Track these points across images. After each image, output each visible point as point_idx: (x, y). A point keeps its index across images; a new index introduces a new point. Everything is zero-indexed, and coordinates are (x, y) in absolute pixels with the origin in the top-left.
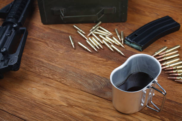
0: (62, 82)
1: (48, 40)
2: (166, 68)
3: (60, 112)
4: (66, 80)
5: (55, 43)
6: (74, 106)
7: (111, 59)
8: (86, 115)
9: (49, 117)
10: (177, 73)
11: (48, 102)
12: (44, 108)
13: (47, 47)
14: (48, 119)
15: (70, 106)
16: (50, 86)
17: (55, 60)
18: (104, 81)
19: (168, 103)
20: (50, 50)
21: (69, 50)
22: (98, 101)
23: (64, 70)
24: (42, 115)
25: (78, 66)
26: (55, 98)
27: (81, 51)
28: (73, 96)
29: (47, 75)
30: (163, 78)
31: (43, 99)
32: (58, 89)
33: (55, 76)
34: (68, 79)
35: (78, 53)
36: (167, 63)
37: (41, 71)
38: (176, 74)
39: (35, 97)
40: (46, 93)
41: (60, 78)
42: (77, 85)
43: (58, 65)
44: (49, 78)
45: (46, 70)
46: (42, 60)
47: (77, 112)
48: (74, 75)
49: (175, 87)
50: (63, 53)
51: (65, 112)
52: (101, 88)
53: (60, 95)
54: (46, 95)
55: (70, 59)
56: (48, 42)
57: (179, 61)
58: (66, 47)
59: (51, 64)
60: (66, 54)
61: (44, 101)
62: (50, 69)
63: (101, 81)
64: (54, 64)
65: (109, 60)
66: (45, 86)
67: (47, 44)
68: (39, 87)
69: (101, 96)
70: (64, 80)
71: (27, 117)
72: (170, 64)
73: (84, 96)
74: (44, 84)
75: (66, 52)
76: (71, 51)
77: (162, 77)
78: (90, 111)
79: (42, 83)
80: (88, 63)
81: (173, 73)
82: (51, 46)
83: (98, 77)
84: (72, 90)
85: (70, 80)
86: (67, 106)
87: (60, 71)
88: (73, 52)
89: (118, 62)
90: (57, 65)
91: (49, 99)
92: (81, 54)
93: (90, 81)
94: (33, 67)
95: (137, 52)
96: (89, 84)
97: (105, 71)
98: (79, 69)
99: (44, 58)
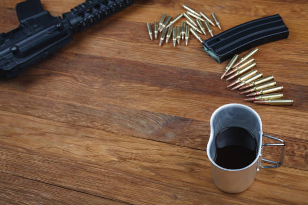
0: (107, 130)
1: (75, 73)
2: (240, 87)
3: (111, 171)
4: (111, 126)
5: (86, 75)
6: (128, 160)
7: (166, 86)
8: (145, 168)
9: (98, 179)
10: (255, 91)
12: (89, 168)
13: (75, 83)
14: (98, 182)
15: (124, 160)
16: (92, 138)
17: (91, 101)
18: (162, 119)
20: (81, 86)
21: (108, 82)
22: (157, 147)
23: (105, 112)
24: (89, 179)
25: (124, 103)
26: (101, 153)
27: (124, 81)
28: (124, 146)
29: (85, 123)
31: (86, 156)
32: (102, 140)
33: (95, 123)
34: (113, 125)
35: (120, 85)
36: (242, 79)
37: (76, 118)
38: (255, 94)
39: (74, 156)
40: (88, 148)
41: (103, 125)
42: (126, 130)
43: (96, 106)
44: (88, 127)
45: (82, 117)
46: (73, 103)
47: (133, 167)
48: (121, 118)
50: (99, 88)
51: (118, 170)
52: (159, 129)
53: (107, 148)
54: (88, 150)
55: (111, 95)
56: (75, 75)
57: (257, 74)
58: (102, 79)
59: (86, 107)
60: (104, 90)
61: (88, 159)
62: (87, 115)
63: (157, 119)
64: (90, 106)
65: (163, 88)
66: (85, 139)
67: (75, 78)
68: (76, 141)
69: (161, 140)
70: (109, 127)
71: (71, 184)
72: (246, 81)
73: (139, 144)
74: (82, 137)
75: (104, 85)
76: (110, 83)
78: (149, 162)
79: (80, 135)
80: (137, 96)
81: (251, 92)
82: (81, 81)
83: (153, 115)
84: (121, 139)
85: (116, 125)
86: (119, 161)
87: (101, 115)
88: (114, 84)
89: (176, 88)
90: (95, 107)
91: (94, 156)
92: (124, 86)
93: (143, 122)
94: (63, 115)
95: (200, 70)
96: (143, 126)
97: (161, 104)
98: (125, 108)
99: (75, 99)
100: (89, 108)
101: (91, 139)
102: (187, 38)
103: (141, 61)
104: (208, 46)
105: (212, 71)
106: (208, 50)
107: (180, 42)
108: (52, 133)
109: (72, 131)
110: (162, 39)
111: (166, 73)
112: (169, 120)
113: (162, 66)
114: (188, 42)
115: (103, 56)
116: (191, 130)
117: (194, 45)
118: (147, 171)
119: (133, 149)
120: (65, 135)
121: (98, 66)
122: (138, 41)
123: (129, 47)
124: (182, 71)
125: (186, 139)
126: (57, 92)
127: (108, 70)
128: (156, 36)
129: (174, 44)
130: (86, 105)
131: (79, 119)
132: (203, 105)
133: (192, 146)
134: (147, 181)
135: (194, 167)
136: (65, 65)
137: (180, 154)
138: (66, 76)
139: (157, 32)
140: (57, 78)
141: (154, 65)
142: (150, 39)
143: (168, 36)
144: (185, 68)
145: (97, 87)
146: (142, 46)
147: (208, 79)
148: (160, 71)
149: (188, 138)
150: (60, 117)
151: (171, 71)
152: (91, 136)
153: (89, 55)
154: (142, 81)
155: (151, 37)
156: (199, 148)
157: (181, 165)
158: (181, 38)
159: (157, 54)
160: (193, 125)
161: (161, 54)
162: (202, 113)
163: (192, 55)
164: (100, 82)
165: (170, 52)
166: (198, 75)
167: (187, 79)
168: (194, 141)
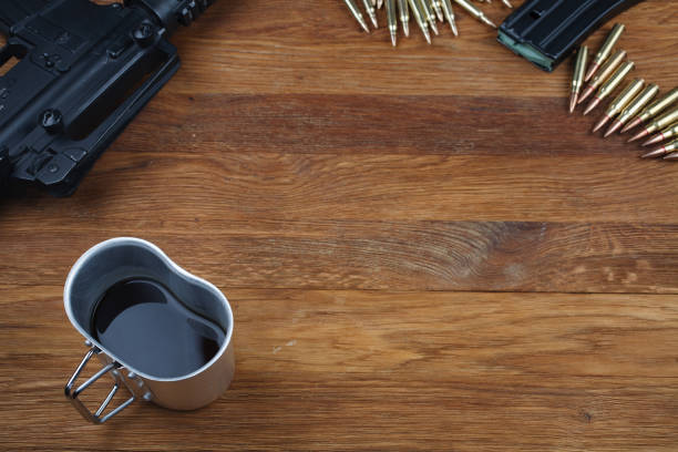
0: (361, 286)
1: (213, 150)
2: (623, 126)
3: (417, 387)
4: (366, 274)
5: (242, 151)
6: (443, 352)
7: (452, 149)
8: (491, 362)
9: (394, 414)
10: (657, 132)
11: (366, 369)
12: (362, 393)
13: (226, 179)
14: (398, 421)
15: (433, 353)
16: (333, 314)
17: (287, 218)
18: (478, 234)
20: (243, 184)
21: (307, 162)
22: (497, 307)
23: (338, 243)
24: (374, 418)
25: (372, 211)
26: (372, 348)
27: (347, 154)
28: (422, 319)
29: (297, 279)
30: (626, 162)
31: (340, 364)
32: (361, 314)
33: (322, 274)
34: (370, 271)
35: (341, 165)
36: (619, 106)
37: (270, 272)
38: (659, 138)
39: (311, 368)
41: (346, 275)
42: (409, 279)
43: (307, 231)
44: (311, 288)
45: (285, 265)
46: (242, 231)
47: (462, 367)
48: (381, 249)
49: (670, 178)
50: (293, 181)
52: (483, 259)
53: (383, 332)
54: (338, 348)
55: (329, 195)
56: (213, 156)
57: (645, 89)
58: (289, 155)
59: (284, 238)
60: (306, 183)
61: (349, 369)
62: (295, 257)
63: (468, 238)
64: (291, 233)
65: (448, 155)
66: (319, 321)
67: (219, 165)
68: (300, 330)
69: (498, 288)
70: (362, 277)
71: (335, 441)
72: (628, 110)
73: (453, 307)
74: (308, 316)
75: (301, 171)
76: (313, 163)
77: (624, 159)
79: (301, 313)
80: (396, 188)
81: (649, 136)
82: (237, 168)
83: (453, 227)
84: (406, 303)
85: (378, 269)
86: (425, 360)
87: (330, 252)
88: (325, 165)
91: (361, 359)
92: (352, 164)
93: (440, 251)
94: (233, 269)
95: (512, 94)
96: (443, 262)
97: (460, 197)
98: (381, 222)
99: (243, 222)
100: (291, 238)
101: (332, 318)
102: (451, 17)
103: (363, 91)
104: (517, 37)
105: (540, 95)
106: (517, 42)
107: (439, 29)
109: (276, 306)
110: (393, 28)
111: (438, 116)
112: (497, 234)
113: (422, 98)
114: (457, 25)
115: (262, 93)
116: (554, 249)
117: (471, 33)
118: (496, 368)
119: (442, 322)
120: (263, 319)
121: (262, 122)
122: (333, 40)
123: (318, 60)
124: (472, 105)
125: (552, 273)
126: (188, 211)
127: (292, 128)
128: (374, 22)
129: (427, 37)
130: (281, 232)
131: (279, 272)
132: (556, 183)
133: (572, 287)
134: (511, 392)
135: (596, 337)
136: (173, 130)
137: (554, 312)
138: (190, 161)
139: (372, 10)
140: (168, 173)
141: (400, 98)
142: (362, 30)
143: (405, 18)
144: (476, 95)
145: (287, 180)
146: (347, 52)
147: (539, 116)
148: (421, 113)
149: (555, 270)
150: (228, 275)
151: (447, 108)
152: (329, 309)
153: (226, 95)
154: (391, 146)
155: (364, 26)
156: (590, 290)
157: (565, 337)
158: (437, 18)
159: (395, 67)
160: (553, 235)
161: (403, 68)
162: (560, 203)
163: (478, 59)
164: (288, 165)
165: (424, 59)
166: (514, 110)
167: (493, 124)
168: (573, 276)
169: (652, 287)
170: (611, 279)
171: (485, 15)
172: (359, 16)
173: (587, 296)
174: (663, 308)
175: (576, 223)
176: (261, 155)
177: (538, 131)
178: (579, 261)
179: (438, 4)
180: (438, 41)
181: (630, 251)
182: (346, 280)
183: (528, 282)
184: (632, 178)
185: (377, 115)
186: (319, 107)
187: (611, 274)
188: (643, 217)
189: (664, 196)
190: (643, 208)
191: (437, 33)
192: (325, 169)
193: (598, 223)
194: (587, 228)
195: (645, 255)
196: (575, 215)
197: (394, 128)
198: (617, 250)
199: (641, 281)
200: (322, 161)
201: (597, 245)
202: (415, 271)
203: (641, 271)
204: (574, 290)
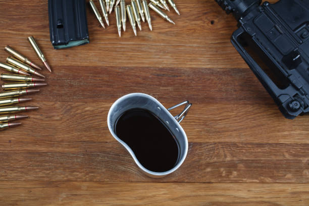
0: (95, 180)
4: (98, 173)
16: (80, 195)
17: (58, 140)
19: (259, 150)
20: (35, 120)
21: (69, 107)
23: (84, 155)
27: (90, 102)
29: (62, 176)
30: (236, 107)
33: (75, 173)
34: (100, 171)
35: (87, 109)
41: (87, 174)
42: (119, 175)
43: (68, 148)
44: (69, 180)
45: (56, 168)
48: (106, 158)
49: (259, 116)
50: (61, 118)
55: (80, 127)
58: (59, 103)
59: (56, 152)
60: (68, 120)
62: (61, 163)
64: (60, 149)
66: (72, 199)
70: (96, 175)
73: (142, 191)
74: (68, 197)
75: (65, 112)
76: (72, 108)
77: (236, 105)
79: (64, 195)
85: (104, 170)
87: (79, 160)
88: (78, 109)
90: (67, 150)
92: (93, 108)
94: (29, 170)
95: (179, 66)
98: (107, 142)
99: (35, 143)
100: (59, 152)
101: (79, 197)
102: (149, 20)
103: (100, 64)
105: (194, 66)
107: (142, 27)
108: (25, 200)
109: (51, 191)
111: (140, 79)
113: (132, 69)
114: (152, 24)
116: (196, 158)
117: (160, 28)
119: (137, 199)
124: (158, 73)
125: (194, 172)
126: (5, 137)
127: (62, 86)
128: (107, 22)
129: (135, 32)
131: (52, 172)
132: (199, 120)
137: (194, 194)
139: (107, 15)
141: (120, 68)
143: (124, 20)
144: (161, 66)
145: (58, 118)
147: (193, 80)
148: (130, 77)
149: (196, 170)
150: (27, 174)
151: (143, 74)
152: (78, 192)
155: (102, 25)
156: (212, 181)
158: (141, 20)
159: (117, 50)
160: (196, 150)
161: (123, 50)
162: (201, 131)
163: (162, 44)
164: (59, 109)
165: (134, 44)
166: (180, 76)
167: (168, 85)
168: (205, 173)
169: (244, 179)
170: (224, 175)
171: (169, 17)
172: (100, 19)
173: (211, 185)
174: (249, 191)
175: (208, 142)
176: (44, 103)
177: (193, 89)
178: (208, 165)
179: (142, 11)
180: (142, 34)
181: (235, 159)
182: (87, 176)
183: (181, 177)
184: (239, 116)
185: (107, 79)
186: (76, 74)
187: (224, 172)
188: (243, 139)
189: (254, 127)
190: (243, 134)
191: (140, 29)
192: (79, 111)
193: (219, 143)
194: (213, 146)
195: (242, 161)
196: (207, 138)
197: (116, 87)
198: (228, 159)
199: (239, 176)
200: (76, 107)
201: (218, 155)
202: (123, 171)
203: (239, 171)
204: (204, 181)
